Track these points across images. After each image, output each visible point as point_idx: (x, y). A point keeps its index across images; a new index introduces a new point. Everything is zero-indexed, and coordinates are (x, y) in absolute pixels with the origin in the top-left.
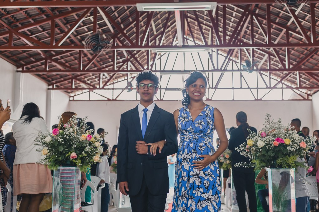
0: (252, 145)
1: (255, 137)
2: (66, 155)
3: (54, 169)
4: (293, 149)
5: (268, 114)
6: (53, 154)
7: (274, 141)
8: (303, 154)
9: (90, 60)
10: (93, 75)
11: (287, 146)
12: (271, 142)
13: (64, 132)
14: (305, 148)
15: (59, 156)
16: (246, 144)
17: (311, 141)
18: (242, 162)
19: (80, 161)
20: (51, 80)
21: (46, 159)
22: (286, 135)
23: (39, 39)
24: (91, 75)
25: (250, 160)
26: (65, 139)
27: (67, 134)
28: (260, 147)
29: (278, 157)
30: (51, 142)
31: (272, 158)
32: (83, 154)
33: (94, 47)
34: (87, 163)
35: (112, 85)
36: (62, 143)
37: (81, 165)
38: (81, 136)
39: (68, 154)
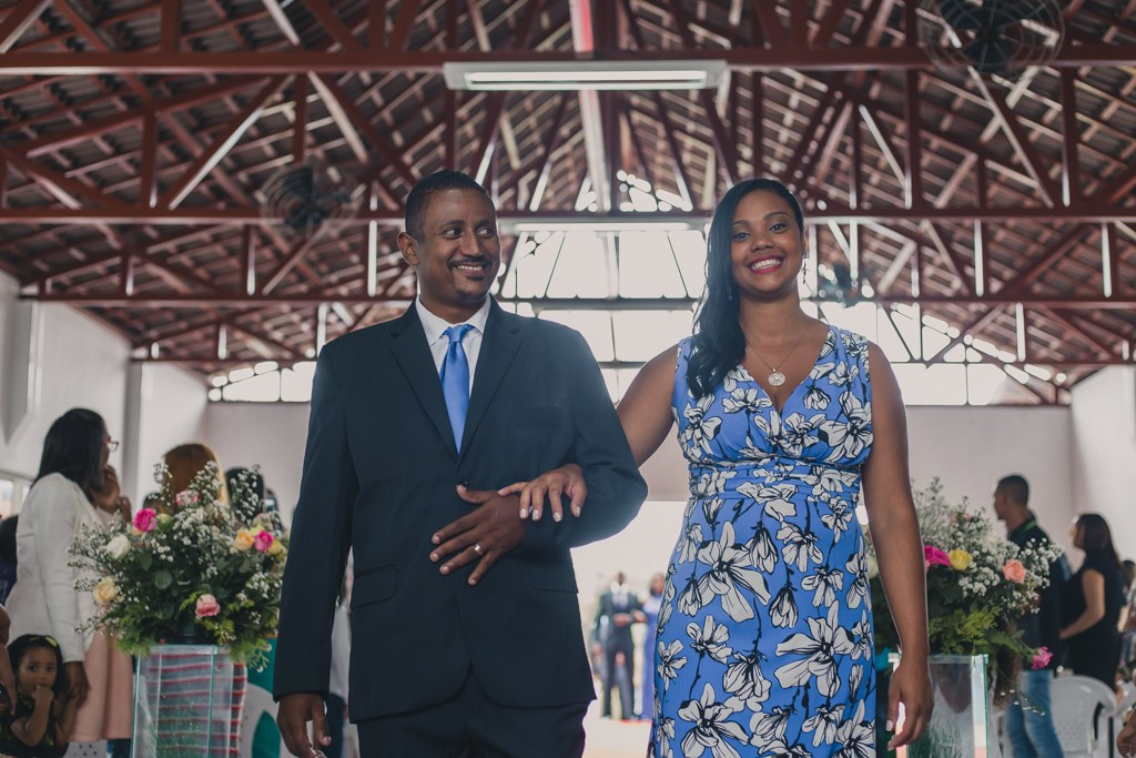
2: (180, 604)
3: (139, 651)
6: (136, 599)
9: (282, 259)
10: (294, 310)
11: (960, 573)
13: (176, 520)
15: (154, 608)
19: (229, 625)
20: (141, 327)
21: (111, 615)
23: (101, 180)
24: (286, 310)
26: (177, 547)
27: (183, 527)
30: (127, 556)
32: (239, 601)
33: (295, 211)
34: (256, 632)
36: (166, 560)
37: (233, 638)
38: (234, 536)
39: (187, 597)
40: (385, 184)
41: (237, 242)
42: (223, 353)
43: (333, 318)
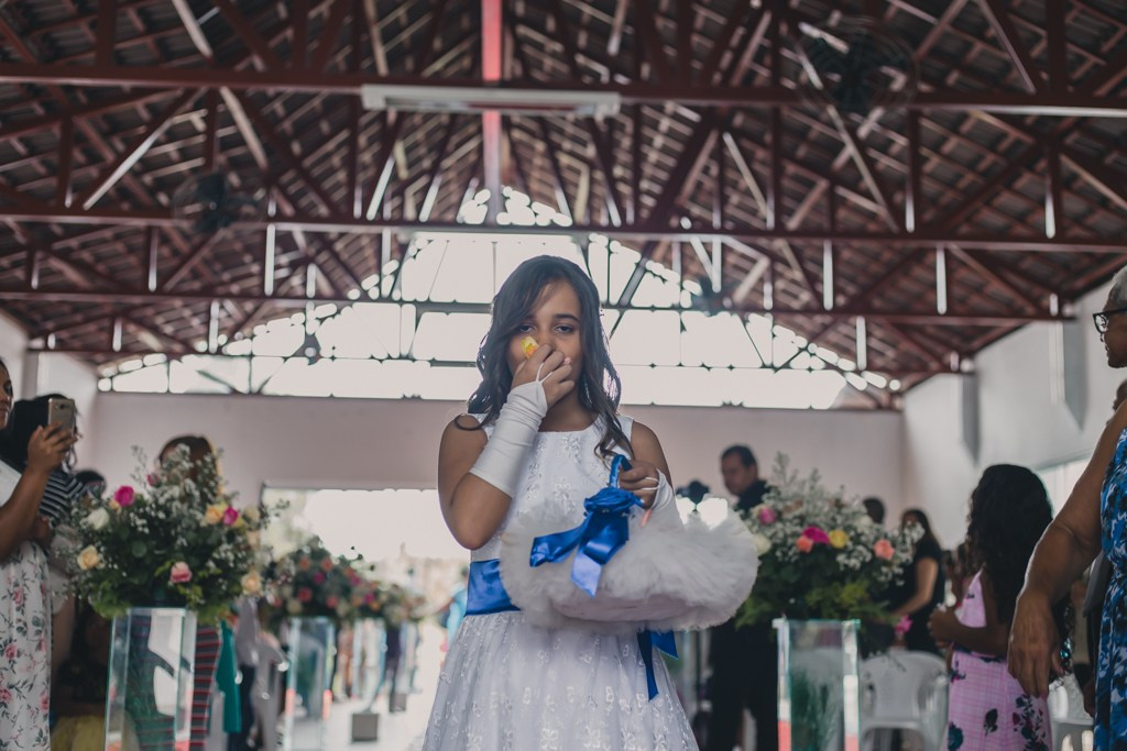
2: (154, 572)
4: (854, 562)
5: (784, 452)
6: (116, 566)
7: (798, 537)
8: (884, 577)
11: (837, 551)
12: (790, 541)
14: (889, 558)
15: (131, 575)
17: (908, 540)
19: (199, 590)
20: (39, 319)
21: (88, 581)
22: (834, 519)
23: (14, 179)
24: (179, 305)
26: (151, 521)
29: (808, 587)
30: (105, 528)
31: (791, 589)
32: (208, 569)
34: (220, 597)
36: (143, 533)
37: (202, 602)
38: (204, 513)
39: (161, 563)
40: (283, 190)
41: (139, 240)
42: (117, 345)
43: (223, 314)
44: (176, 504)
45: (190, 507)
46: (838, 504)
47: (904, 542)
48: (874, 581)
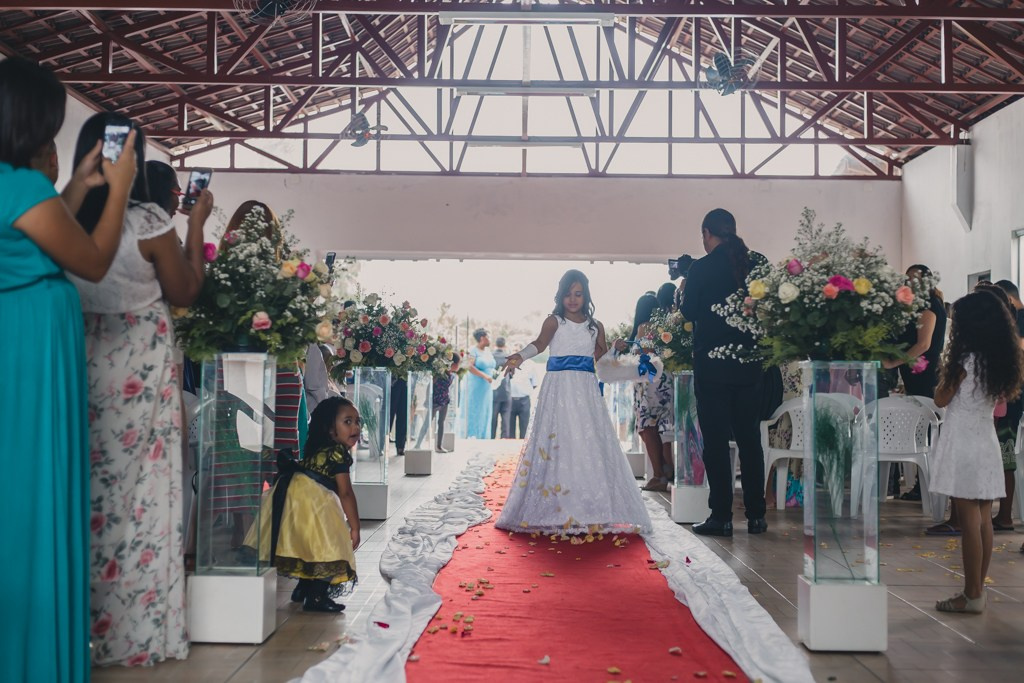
0: (763, 295)
1: (771, 274)
2: (238, 319)
3: (203, 358)
4: (877, 308)
5: (809, 208)
6: (203, 316)
7: (824, 285)
8: (903, 321)
9: (241, 45)
10: (246, 91)
11: (862, 297)
12: (817, 288)
13: (232, 252)
14: (910, 303)
15: (216, 323)
16: (746, 294)
17: (928, 286)
18: (731, 346)
19: (278, 336)
20: (115, 104)
22: (857, 268)
24: (240, 90)
25: (754, 337)
26: (233, 275)
27: (239, 258)
28: (787, 302)
29: (833, 330)
31: (816, 333)
32: (286, 317)
33: (262, 3)
34: (297, 343)
35: (302, 125)
36: (226, 285)
37: (282, 347)
38: (279, 267)
39: (245, 315)
41: (204, 28)
42: (186, 128)
44: (255, 260)
45: (267, 262)
46: (862, 254)
47: (923, 288)
48: (896, 325)
